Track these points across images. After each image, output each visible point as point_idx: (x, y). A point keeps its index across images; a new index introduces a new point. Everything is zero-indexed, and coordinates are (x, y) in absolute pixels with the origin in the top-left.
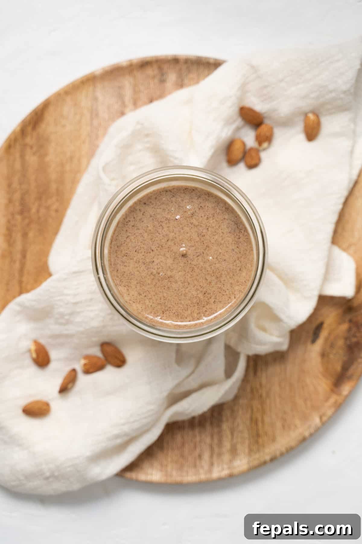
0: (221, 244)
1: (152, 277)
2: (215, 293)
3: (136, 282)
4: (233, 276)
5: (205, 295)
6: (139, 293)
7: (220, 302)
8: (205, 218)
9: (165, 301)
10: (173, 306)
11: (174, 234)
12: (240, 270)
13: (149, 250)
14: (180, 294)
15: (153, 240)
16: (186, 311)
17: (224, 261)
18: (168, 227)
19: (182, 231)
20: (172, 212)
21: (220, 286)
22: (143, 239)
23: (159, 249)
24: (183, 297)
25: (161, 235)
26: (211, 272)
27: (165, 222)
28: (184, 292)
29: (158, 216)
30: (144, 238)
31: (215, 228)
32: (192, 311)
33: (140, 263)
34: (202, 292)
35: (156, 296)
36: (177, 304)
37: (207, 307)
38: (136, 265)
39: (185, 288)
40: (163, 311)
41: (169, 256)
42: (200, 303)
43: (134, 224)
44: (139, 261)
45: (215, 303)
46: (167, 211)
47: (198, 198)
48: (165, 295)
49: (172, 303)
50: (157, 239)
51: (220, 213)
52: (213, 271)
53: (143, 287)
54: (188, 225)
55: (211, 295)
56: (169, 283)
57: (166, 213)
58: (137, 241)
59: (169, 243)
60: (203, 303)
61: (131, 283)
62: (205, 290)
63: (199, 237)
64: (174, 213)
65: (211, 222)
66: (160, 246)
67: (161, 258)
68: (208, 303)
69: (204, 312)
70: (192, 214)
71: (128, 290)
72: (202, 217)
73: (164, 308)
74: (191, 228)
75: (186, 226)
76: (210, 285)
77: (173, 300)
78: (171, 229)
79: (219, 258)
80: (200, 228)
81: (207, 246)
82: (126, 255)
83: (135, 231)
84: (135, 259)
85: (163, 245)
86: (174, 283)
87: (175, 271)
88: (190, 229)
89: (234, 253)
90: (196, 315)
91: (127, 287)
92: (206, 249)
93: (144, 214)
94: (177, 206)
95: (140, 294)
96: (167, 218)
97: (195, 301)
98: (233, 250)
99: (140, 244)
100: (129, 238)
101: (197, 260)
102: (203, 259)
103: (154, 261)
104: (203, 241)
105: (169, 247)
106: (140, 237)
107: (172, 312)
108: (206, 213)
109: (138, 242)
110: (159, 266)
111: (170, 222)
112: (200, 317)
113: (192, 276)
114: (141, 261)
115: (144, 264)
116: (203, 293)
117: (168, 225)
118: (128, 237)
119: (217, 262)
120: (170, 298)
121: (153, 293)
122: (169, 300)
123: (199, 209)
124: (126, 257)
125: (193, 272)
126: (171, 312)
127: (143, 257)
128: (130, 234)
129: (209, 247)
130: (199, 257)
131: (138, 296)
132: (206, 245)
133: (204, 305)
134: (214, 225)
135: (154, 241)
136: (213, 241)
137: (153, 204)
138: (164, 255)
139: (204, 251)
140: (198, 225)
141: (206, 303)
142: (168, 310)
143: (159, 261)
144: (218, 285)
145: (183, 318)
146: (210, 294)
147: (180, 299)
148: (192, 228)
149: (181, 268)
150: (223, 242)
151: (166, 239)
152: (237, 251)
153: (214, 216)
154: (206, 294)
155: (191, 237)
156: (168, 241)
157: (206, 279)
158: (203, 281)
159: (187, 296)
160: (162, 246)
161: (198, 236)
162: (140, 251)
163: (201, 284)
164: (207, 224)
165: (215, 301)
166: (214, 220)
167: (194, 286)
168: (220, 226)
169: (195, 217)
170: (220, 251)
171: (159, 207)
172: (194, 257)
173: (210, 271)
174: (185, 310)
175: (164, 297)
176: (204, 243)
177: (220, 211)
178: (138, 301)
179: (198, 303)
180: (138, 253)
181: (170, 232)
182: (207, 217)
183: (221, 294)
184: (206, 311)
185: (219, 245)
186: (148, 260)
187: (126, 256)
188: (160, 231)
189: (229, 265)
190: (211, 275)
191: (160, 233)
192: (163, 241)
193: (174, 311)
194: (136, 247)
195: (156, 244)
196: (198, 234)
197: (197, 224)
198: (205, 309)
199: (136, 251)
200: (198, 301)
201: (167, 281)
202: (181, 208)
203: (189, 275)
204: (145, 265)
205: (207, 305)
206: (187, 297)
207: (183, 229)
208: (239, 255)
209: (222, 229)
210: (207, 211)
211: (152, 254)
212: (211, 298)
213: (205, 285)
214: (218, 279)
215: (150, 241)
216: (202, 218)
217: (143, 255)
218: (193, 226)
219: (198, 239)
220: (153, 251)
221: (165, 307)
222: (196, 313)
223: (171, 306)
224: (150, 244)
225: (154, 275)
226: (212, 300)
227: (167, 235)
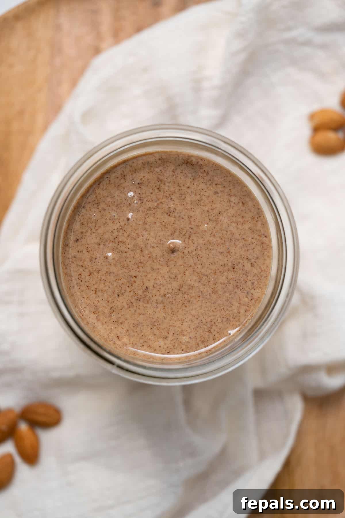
0: (199, 201)
1: (161, 306)
2: (243, 256)
3: (149, 329)
4: (244, 219)
5: (235, 270)
6: (163, 338)
7: (257, 258)
8: (156, 190)
9: (199, 319)
10: (214, 316)
11: (141, 237)
12: (243, 204)
13: (131, 280)
14: (208, 297)
15: (126, 265)
16: (232, 307)
17: (219, 215)
18: (128, 236)
19: (147, 226)
20: (116, 217)
21: (241, 245)
22: (114, 275)
23: (140, 268)
24: (214, 296)
25: (130, 252)
26: (220, 241)
27: (120, 234)
28: (210, 291)
29: (107, 236)
30: (114, 273)
31: (176, 191)
32: (238, 300)
33: (134, 304)
34: (229, 270)
35: (185, 324)
36: (215, 311)
37: (249, 278)
38: (132, 310)
39: (207, 284)
40: (208, 331)
41: (158, 266)
42: (238, 284)
43: (90, 271)
44: (131, 302)
45: (254, 265)
46: (110, 223)
47: (125, 180)
48: (193, 312)
49: (210, 314)
50: (128, 260)
51: (163, 171)
52: (220, 237)
53: (162, 327)
54: (147, 214)
55: (241, 262)
56: (185, 296)
57: (111, 225)
58: (110, 285)
59: (146, 252)
60: (242, 279)
61: (144, 335)
62: (230, 264)
63: (171, 215)
64: (119, 216)
65: (167, 188)
66: (140, 265)
67: (152, 276)
68: (247, 274)
69: (253, 286)
70: (140, 200)
71: (149, 346)
72: (152, 193)
73: (205, 327)
74: (153, 215)
75: (146, 217)
76: (230, 254)
77: (206, 309)
78: (133, 235)
79: (211, 217)
80: (164, 206)
81: (189, 218)
82: (111, 311)
83: (98, 277)
84: (125, 304)
85: (142, 261)
86: (191, 291)
87: (179, 276)
88: (154, 217)
89: (220, 194)
90: (246, 299)
91: (145, 344)
92: (190, 221)
93: (89, 249)
94: (115, 208)
95: (166, 338)
96: (118, 228)
97: (230, 287)
98: (216, 193)
99: (115, 284)
100: (99, 291)
101: (192, 242)
102: (198, 235)
103: (147, 287)
104: (180, 216)
105: (149, 257)
106: (108, 277)
107: (219, 322)
108: (151, 185)
109: (113, 285)
110: (158, 287)
111: (125, 229)
112: (252, 296)
113: (203, 265)
114: (133, 300)
115: (139, 300)
116: (232, 269)
117: (126, 235)
118: (96, 291)
119: (214, 224)
120: (202, 311)
121: (178, 324)
122: (202, 314)
123: (140, 188)
124: (114, 313)
125: (200, 258)
126: (217, 324)
127: (132, 293)
128: (96, 286)
129: (191, 217)
130: (192, 236)
131: (167, 342)
132: (186, 217)
133: (244, 280)
134: (172, 189)
135: (128, 266)
136: (189, 207)
137: (87, 231)
138: (152, 269)
139: (190, 226)
140: (158, 204)
141: (244, 275)
142: (212, 325)
143: (152, 281)
144: (238, 246)
145: (236, 316)
146: (239, 263)
147: (213, 302)
148: (154, 213)
149: (182, 266)
150: (199, 196)
151: (139, 251)
152: (221, 189)
153: (161, 181)
154: (236, 267)
155: (164, 224)
156: (142, 251)
157: (222, 253)
158: (221, 258)
159: (217, 291)
160: (141, 263)
161: (169, 215)
162: (123, 291)
163: (221, 263)
164: (165, 194)
165: (251, 264)
166: (167, 184)
167: (215, 273)
168: (178, 184)
169: (145, 200)
170: (206, 209)
171: (97, 228)
172: (186, 242)
173: (217, 241)
174: (229, 307)
175: (194, 316)
176: (182, 216)
177: (160, 168)
178: (172, 347)
179: (237, 286)
180: (122, 294)
181: (135, 239)
182: (156, 189)
183: (251, 251)
184: (253, 283)
185: (198, 204)
186: (140, 292)
187: (113, 311)
188: (123, 249)
189: (228, 213)
190: (222, 244)
191: (126, 250)
192: (137, 256)
193: (220, 320)
194: (114, 291)
195: (133, 266)
196: (167, 214)
197: (156, 204)
198: (249, 283)
199: (118, 295)
200: (235, 284)
201: (180, 295)
202: (122, 205)
203: (199, 266)
204: (142, 300)
205: (247, 276)
206: (220, 292)
207: (146, 224)
208: (227, 190)
209: (184, 185)
210: (149, 182)
211: (138, 281)
212: (244, 266)
213: (226, 259)
214: (233, 240)
215: (124, 270)
216: (154, 194)
217: (130, 292)
218: (154, 211)
219: (172, 219)
220: (136, 277)
221: (206, 325)
222: (245, 297)
223: (212, 318)
224: (126, 273)
225: (162, 302)
226: (248, 266)
227: (135, 246)
